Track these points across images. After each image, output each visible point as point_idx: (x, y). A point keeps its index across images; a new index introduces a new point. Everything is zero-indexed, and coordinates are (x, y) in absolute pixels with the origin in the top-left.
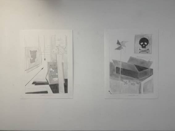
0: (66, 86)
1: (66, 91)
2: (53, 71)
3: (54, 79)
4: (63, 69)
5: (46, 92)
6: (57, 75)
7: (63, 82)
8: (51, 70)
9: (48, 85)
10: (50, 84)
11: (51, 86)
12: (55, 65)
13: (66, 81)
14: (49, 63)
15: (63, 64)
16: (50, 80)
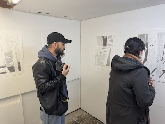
0: (19, 67)
1: (20, 70)
2: (9, 58)
3: (10, 63)
4: (16, 56)
5: (6, 72)
6: (13, 61)
7: (17, 65)
8: (8, 57)
9: (7, 68)
10: (7, 67)
11: (8, 68)
12: (10, 54)
13: (19, 63)
14: (5, 53)
15: (16, 53)
16: (7, 64)
